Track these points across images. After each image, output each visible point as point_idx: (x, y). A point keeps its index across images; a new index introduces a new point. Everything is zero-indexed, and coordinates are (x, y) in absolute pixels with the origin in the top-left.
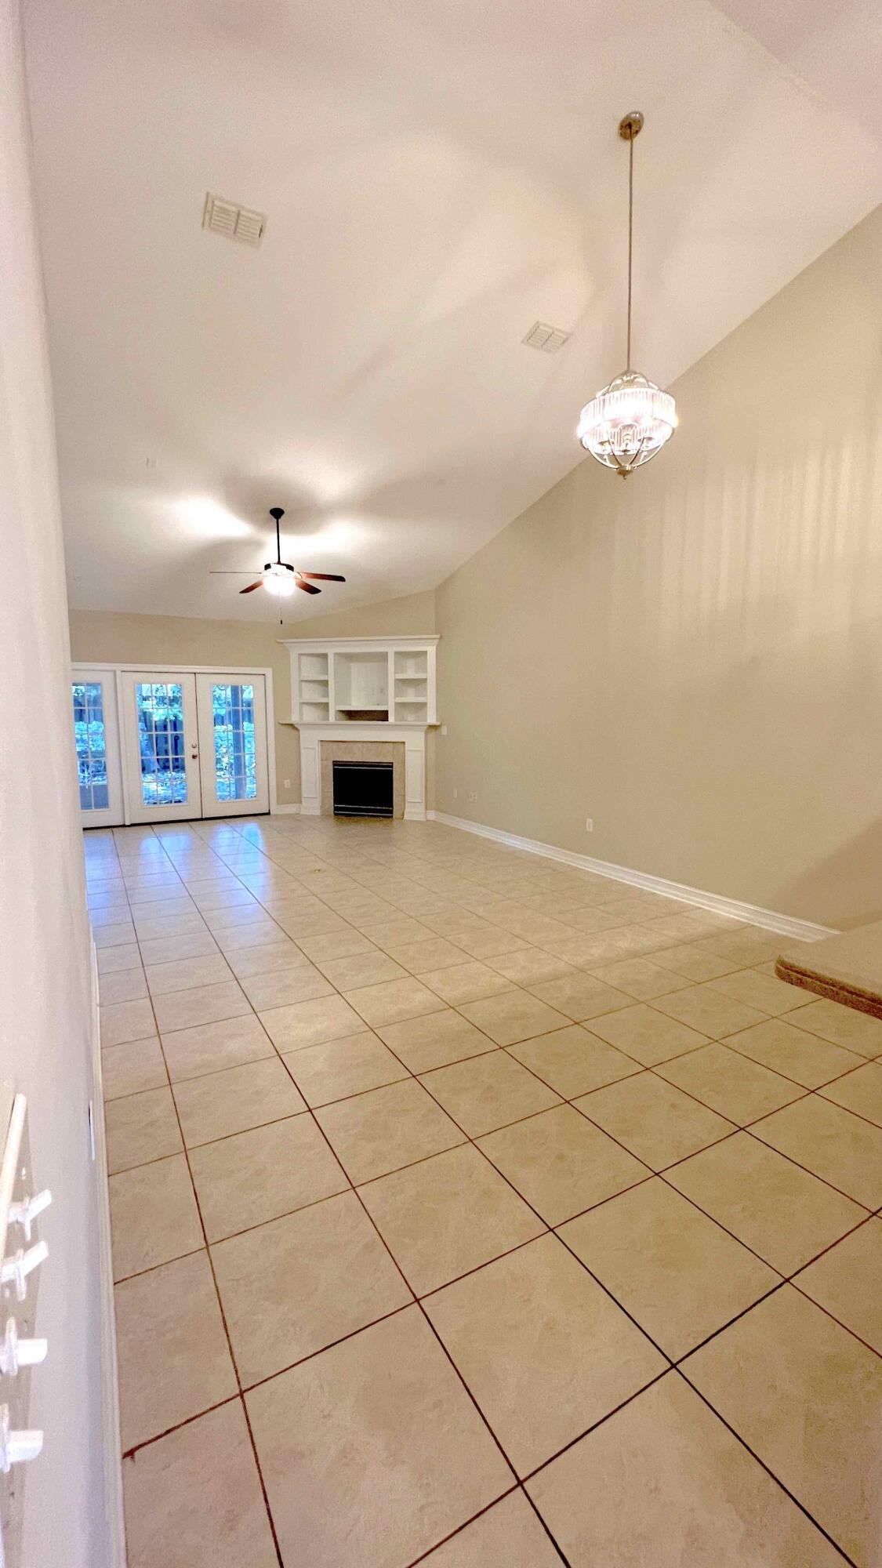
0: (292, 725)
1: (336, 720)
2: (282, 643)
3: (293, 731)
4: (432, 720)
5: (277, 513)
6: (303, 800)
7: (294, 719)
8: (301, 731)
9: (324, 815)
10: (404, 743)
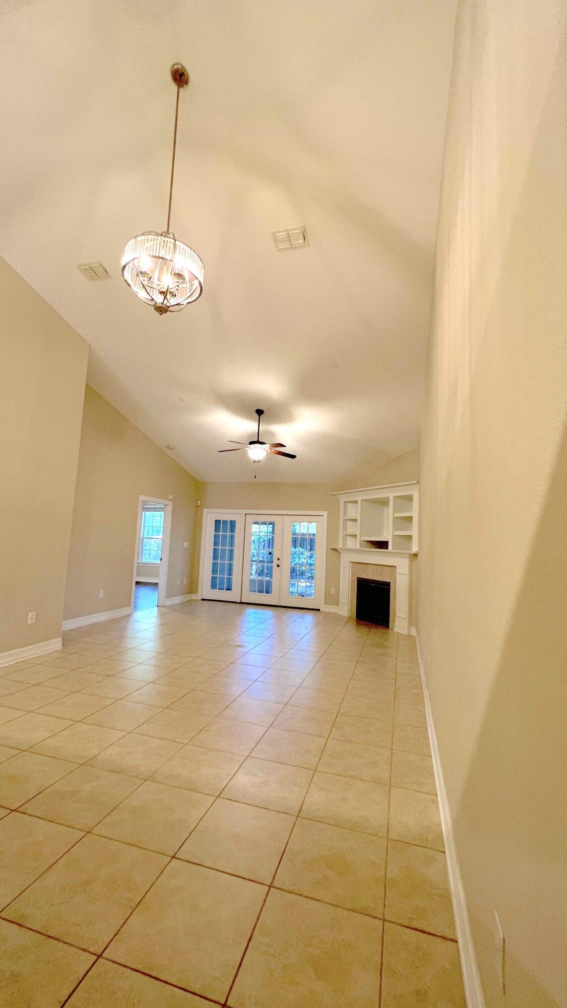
0: (335, 550)
1: (360, 547)
2: (334, 495)
3: (337, 553)
4: (415, 549)
5: (260, 412)
6: (340, 604)
7: (340, 546)
8: (342, 554)
9: (351, 618)
10: (396, 567)
